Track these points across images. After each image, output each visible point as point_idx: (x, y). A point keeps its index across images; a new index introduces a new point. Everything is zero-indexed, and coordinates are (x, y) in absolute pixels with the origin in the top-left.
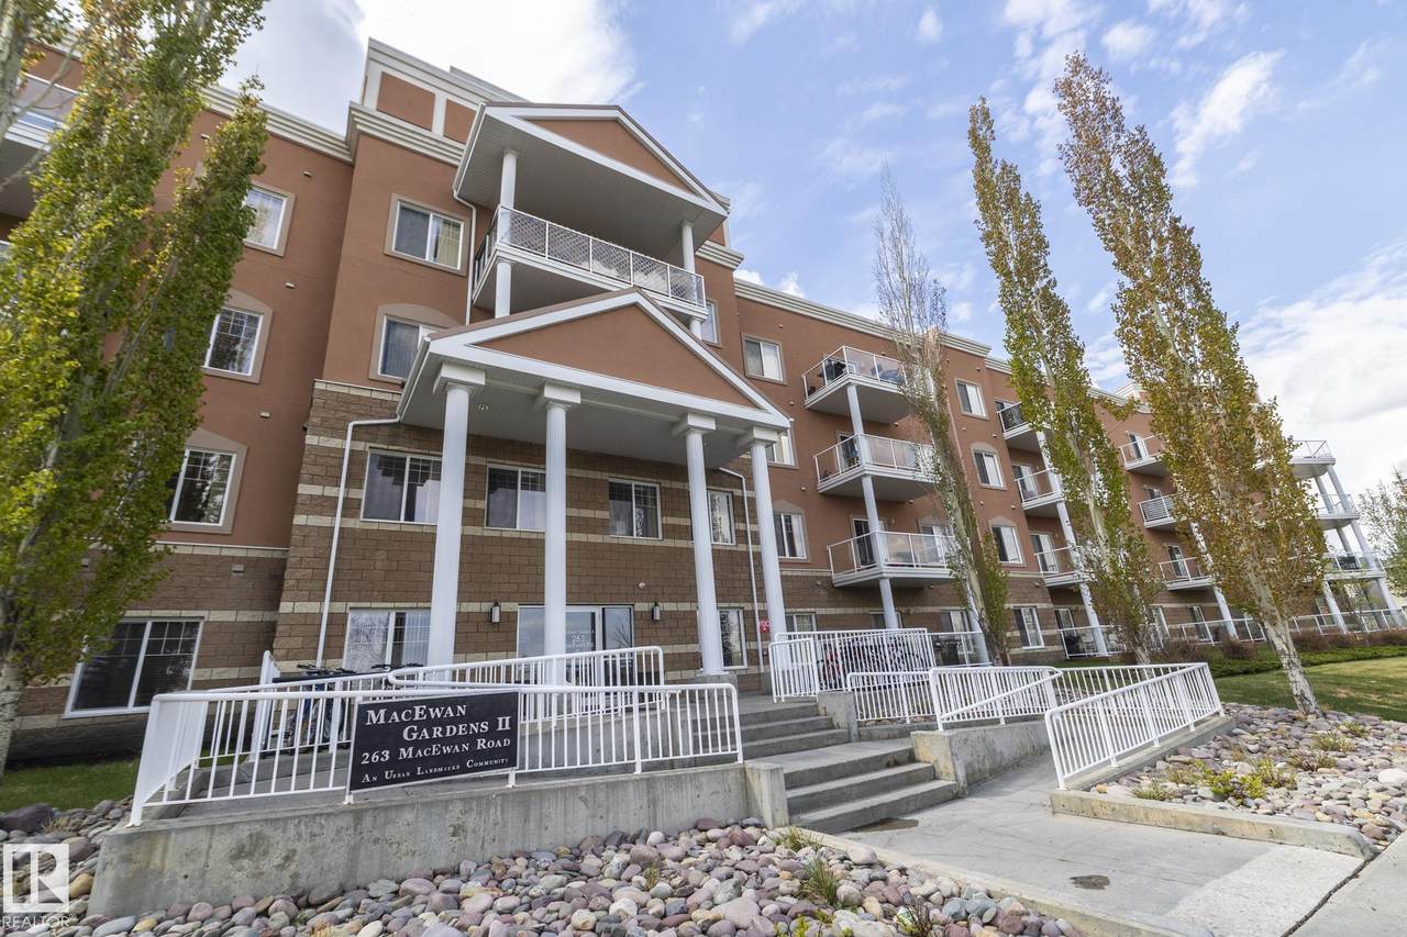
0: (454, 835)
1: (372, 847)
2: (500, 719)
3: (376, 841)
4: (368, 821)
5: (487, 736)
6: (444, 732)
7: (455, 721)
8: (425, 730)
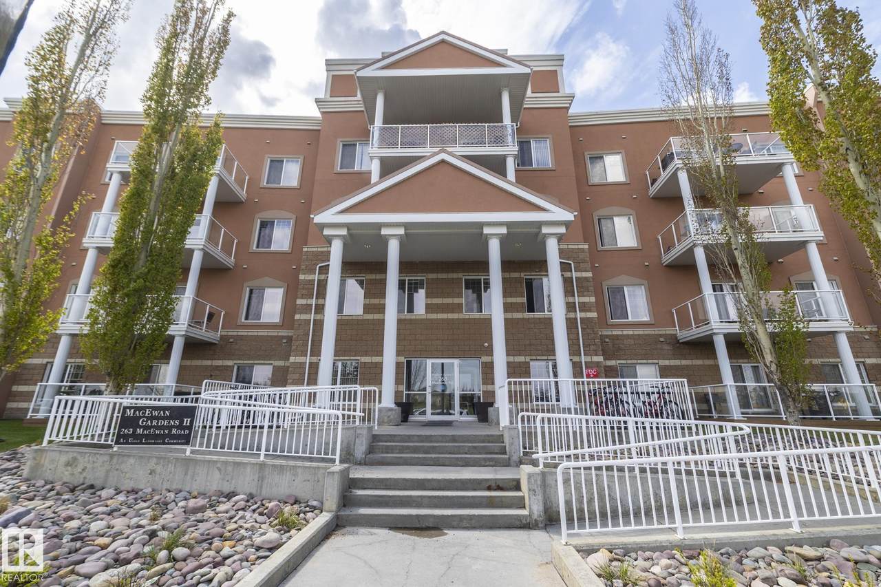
0: (150, 474)
1: (115, 472)
2: (185, 420)
3: (117, 470)
4: (115, 460)
5: (178, 428)
6: (157, 423)
7: (164, 418)
8: (149, 421)
